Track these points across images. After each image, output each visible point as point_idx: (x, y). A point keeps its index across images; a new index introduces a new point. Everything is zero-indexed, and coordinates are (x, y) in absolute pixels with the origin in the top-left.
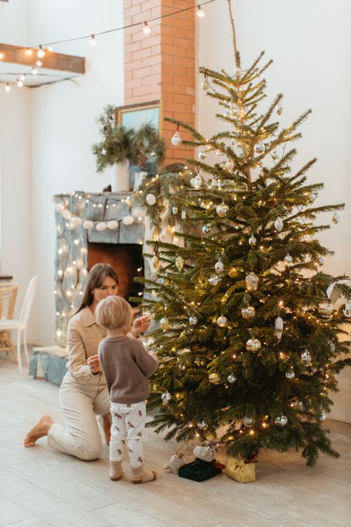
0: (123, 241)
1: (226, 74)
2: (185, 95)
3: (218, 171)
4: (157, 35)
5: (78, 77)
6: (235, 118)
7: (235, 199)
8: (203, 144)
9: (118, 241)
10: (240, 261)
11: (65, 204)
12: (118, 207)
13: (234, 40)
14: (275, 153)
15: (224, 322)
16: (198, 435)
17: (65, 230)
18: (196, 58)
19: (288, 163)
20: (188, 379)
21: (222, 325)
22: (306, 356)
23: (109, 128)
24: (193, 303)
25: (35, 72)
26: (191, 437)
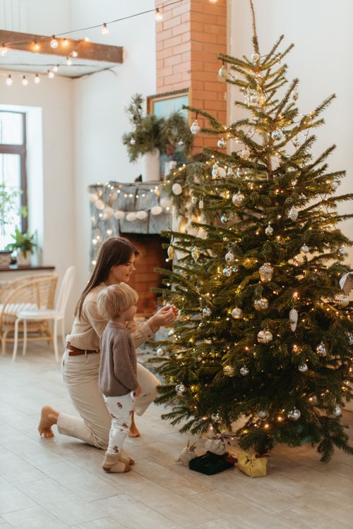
0: (152, 231)
1: (247, 60)
2: (217, 82)
3: (235, 159)
4: (186, 22)
5: (116, 67)
6: (255, 105)
7: (252, 188)
8: (221, 132)
9: (148, 231)
10: (254, 251)
11: (98, 195)
12: (148, 196)
13: (254, 24)
14: (296, 140)
15: (239, 313)
16: (212, 428)
17: (99, 220)
18: (228, 44)
19: (308, 151)
20: (203, 370)
21: (237, 317)
22: (321, 349)
23: (138, 117)
24: (208, 294)
25: (69, 62)
26: (205, 430)
